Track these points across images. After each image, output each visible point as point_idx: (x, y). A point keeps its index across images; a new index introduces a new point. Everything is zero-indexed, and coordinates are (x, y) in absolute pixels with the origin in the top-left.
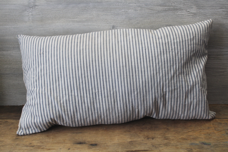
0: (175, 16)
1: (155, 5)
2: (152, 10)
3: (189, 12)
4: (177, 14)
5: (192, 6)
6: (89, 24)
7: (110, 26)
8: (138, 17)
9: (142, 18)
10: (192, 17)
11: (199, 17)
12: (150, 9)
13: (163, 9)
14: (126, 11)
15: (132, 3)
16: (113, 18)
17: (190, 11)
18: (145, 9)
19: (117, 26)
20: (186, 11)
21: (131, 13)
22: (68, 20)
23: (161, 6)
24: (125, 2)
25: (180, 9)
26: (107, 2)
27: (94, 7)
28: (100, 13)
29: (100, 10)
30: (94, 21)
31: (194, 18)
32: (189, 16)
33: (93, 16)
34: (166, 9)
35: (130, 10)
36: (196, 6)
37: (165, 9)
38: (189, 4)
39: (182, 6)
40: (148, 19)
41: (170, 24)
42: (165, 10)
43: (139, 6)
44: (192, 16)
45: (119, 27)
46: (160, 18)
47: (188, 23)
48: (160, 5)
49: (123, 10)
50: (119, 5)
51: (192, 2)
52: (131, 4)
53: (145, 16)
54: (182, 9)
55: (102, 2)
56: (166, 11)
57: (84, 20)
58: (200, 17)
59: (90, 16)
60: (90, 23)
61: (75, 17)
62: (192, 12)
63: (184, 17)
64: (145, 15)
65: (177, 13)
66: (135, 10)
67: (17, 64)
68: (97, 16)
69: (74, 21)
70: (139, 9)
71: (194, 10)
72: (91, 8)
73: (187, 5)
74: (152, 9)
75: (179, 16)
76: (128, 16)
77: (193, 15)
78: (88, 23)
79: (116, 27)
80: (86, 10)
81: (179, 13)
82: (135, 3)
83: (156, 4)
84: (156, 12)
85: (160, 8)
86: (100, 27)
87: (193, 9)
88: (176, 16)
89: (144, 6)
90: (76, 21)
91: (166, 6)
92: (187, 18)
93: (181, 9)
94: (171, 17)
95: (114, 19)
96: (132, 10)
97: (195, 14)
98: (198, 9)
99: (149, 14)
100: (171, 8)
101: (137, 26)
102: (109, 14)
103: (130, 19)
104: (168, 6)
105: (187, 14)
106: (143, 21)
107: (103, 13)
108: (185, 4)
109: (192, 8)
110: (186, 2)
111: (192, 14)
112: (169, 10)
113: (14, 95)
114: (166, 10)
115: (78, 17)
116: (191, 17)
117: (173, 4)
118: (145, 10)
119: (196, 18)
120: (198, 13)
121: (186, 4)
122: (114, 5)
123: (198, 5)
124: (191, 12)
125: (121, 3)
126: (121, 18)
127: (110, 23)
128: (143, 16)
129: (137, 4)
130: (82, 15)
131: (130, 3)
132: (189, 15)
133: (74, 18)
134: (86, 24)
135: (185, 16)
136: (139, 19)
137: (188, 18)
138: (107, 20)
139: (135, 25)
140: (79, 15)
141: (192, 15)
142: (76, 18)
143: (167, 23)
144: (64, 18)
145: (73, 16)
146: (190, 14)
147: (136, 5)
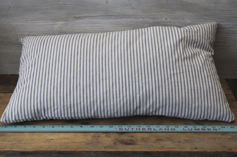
67: (5, 33)
113: (4, 64)
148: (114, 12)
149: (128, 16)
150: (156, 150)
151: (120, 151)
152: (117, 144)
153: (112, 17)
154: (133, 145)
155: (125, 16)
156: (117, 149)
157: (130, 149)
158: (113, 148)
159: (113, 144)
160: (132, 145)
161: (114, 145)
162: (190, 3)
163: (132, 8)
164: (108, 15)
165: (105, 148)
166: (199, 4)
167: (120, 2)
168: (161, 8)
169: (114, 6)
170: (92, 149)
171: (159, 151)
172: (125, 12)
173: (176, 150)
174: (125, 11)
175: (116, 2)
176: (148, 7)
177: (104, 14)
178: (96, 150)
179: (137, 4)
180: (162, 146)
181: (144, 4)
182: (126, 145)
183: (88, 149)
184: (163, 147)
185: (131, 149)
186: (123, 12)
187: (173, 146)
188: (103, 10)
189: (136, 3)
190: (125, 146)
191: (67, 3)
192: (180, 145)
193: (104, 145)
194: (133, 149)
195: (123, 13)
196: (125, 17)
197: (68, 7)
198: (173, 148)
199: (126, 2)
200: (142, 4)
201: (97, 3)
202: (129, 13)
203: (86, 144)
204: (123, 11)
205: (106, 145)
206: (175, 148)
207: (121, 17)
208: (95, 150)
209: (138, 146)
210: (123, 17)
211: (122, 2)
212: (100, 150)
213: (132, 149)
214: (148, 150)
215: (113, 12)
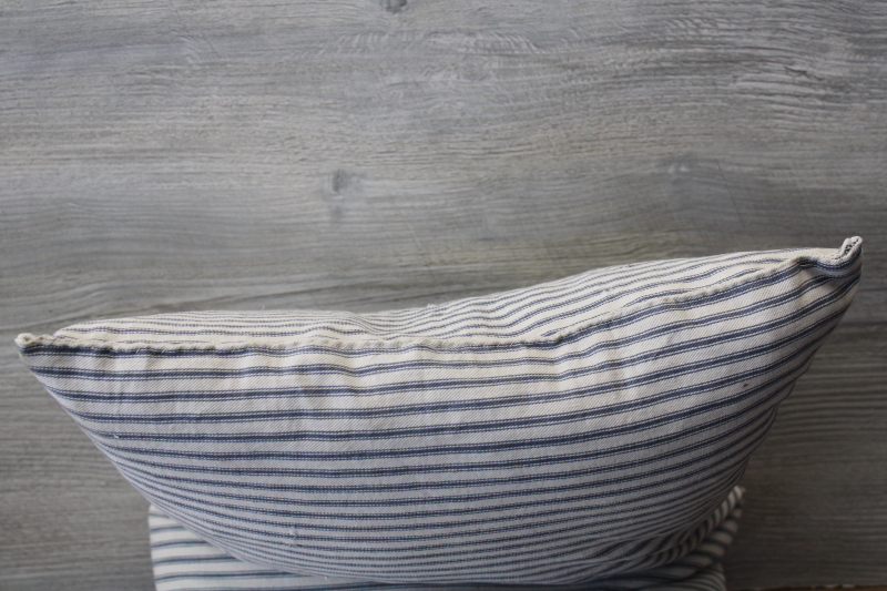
0: (720, 103)
1: (592, 40)
2: (573, 68)
3: (803, 78)
4: (732, 92)
5: (824, 41)
6: (190, 166)
7: (319, 175)
8: (491, 116)
9: (517, 119)
10: (823, 108)
11: (864, 107)
12: (565, 67)
13: (646, 62)
14: (410, 80)
15: (445, 33)
16: (334, 128)
17: (810, 70)
18: (532, 65)
19: (363, 176)
20: (788, 71)
21: (445, 95)
22: (52, 148)
23: (630, 44)
24: (405, 27)
25: (750, 57)
26: (293, 28)
27: (213, 64)
28: (252, 99)
29: (248, 80)
30: (215, 151)
31: (833, 109)
32: (806, 102)
33: (211, 118)
34: (663, 60)
35: (437, 77)
36: (849, 40)
37: (657, 62)
38: (808, 28)
39: (760, 43)
40: (554, 126)
41: (689, 149)
42: (656, 69)
43: (495, 50)
44: (823, 98)
45: (377, 179)
46: (625, 119)
47: (795, 140)
48: (627, 41)
49: (395, 79)
50: (365, 49)
51: (826, 13)
52: (443, 41)
53: (531, 107)
54: (763, 60)
55: (258, 32)
56: (660, 71)
57: (153, 144)
58: (873, 106)
59: (186, 121)
60: (191, 163)
61: (99, 130)
62: (826, 73)
63: (774, 107)
64: (533, 102)
65: (733, 86)
66: (472, 76)
68: (237, 117)
69: (94, 150)
70: (495, 66)
71: (835, 63)
72: (194, 71)
73: (791, 36)
74: (573, 61)
75: (745, 101)
76: (430, 111)
77: (830, 92)
78: (183, 163)
79: (355, 179)
80: (160, 82)
81: (745, 81)
82: (470, 34)
83: (597, 35)
84: (601, 80)
85: (629, 57)
86: (254, 182)
87: (832, 55)
88: (723, 100)
89: (525, 46)
90: (106, 151)
91: (662, 44)
92: (791, 113)
93: (754, 61)
94: (695, 108)
95: (339, 132)
96: (454, 77)
97: (839, 85)
98: (858, 57)
99: (555, 95)
100: (695, 55)
101: (486, 169)
102: (310, 102)
103: (441, 132)
104: (677, 43)
105: (790, 88)
106: (522, 140)
107: (269, 98)
108: (778, 30)
109: (825, 49)
110: (789, 16)
111: (824, 87)
112: (681, 66)
114: (662, 69)
115: (117, 129)
116: (819, 103)
117: (705, 32)
118: (529, 72)
119: (845, 109)
120: (859, 81)
121: (785, 26)
122: (336, 50)
123: (863, 32)
124: (818, 73)
125: (382, 33)
126: (387, 123)
127: (320, 160)
128: (520, 108)
129: (480, 37)
130: (138, 118)
131: (436, 32)
132: (806, 96)
133: (93, 135)
134: (166, 167)
135: (778, 98)
136: (499, 127)
137: (797, 110)
138: (297, 143)
139: (475, 164)
140: (119, 118)
141: (822, 92)
142: (104, 135)
143: (670, 149)
144: (30, 134)
145: (83, 126)
146: (810, 85)
147: (472, 41)
148: (385, 266)
149: (464, 283)
153: (371, 294)
155: (449, 283)
162: (815, 191)
163: (485, 239)
164: (352, 287)
166: (862, 197)
167: (413, 208)
168: (651, 230)
169: (383, 234)
172: (443, 262)
174: (446, 257)
175: (392, 213)
176: (572, 225)
177: (327, 278)
179: (511, 217)
181: (550, 214)
186: (431, 264)
188: (318, 259)
189: (507, 210)
191: (113, 235)
195: (432, 268)
196: (445, 289)
197: (119, 253)
199: (449, 210)
200: (543, 214)
201: (283, 221)
202: (467, 268)
204: (434, 258)
207: (426, 291)
210: (436, 290)
211: (426, 208)
215: (376, 267)
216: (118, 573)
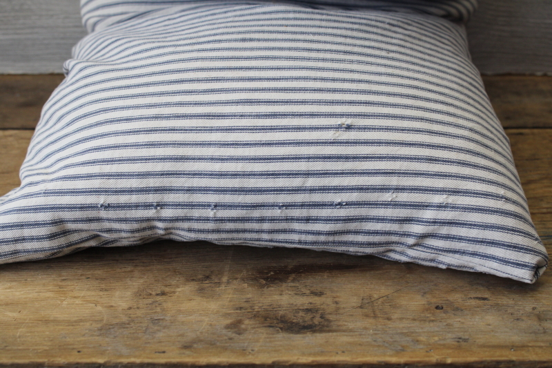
150: (434, 358)
151: (257, 362)
152: (245, 330)
154: (321, 331)
156: (243, 351)
157: (303, 354)
158: (225, 349)
159: (228, 327)
160: (314, 331)
161: (230, 334)
165: (187, 347)
170: (121, 356)
171: (449, 361)
173: (532, 356)
178: (138, 361)
180: (461, 335)
182: (286, 335)
183: (102, 353)
184: (466, 340)
185: (310, 355)
187: (516, 338)
190: (282, 338)
192: (545, 332)
193: (182, 335)
194: (322, 353)
198: (513, 347)
203: (100, 330)
205: (191, 336)
206: (523, 347)
208: (132, 360)
209: (344, 339)
212: (162, 360)
213: (315, 354)
214: (394, 360)
216: (62, 39)
